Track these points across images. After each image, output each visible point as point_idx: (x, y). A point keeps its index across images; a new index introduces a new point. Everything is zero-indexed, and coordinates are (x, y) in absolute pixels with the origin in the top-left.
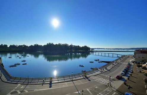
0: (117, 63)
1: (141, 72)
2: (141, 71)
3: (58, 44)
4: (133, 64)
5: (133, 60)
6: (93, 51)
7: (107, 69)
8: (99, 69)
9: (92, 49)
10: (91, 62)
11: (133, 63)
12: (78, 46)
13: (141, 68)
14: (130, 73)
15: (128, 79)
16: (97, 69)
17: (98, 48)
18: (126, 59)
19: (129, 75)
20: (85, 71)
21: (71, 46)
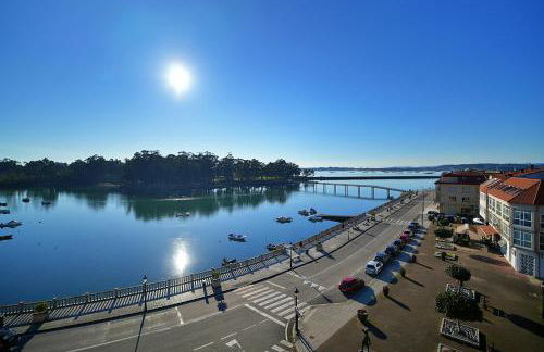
0: (371, 223)
1: (444, 257)
2: (449, 253)
3: (177, 155)
4: (427, 224)
5: (434, 208)
6: (308, 178)
7: (322, 251)
8: (290, 252)
9: (306, 171)
10: (281, 221)
11: (430, 219)
12: (255, 161)
13: (451, 240)
14: (403, 264)
15: (386, 291)
16: (284, 252)
17: (330, 169)
18: (411, 205)
19: (395, 273)
20: (234, 261)
21: (228, 160)
